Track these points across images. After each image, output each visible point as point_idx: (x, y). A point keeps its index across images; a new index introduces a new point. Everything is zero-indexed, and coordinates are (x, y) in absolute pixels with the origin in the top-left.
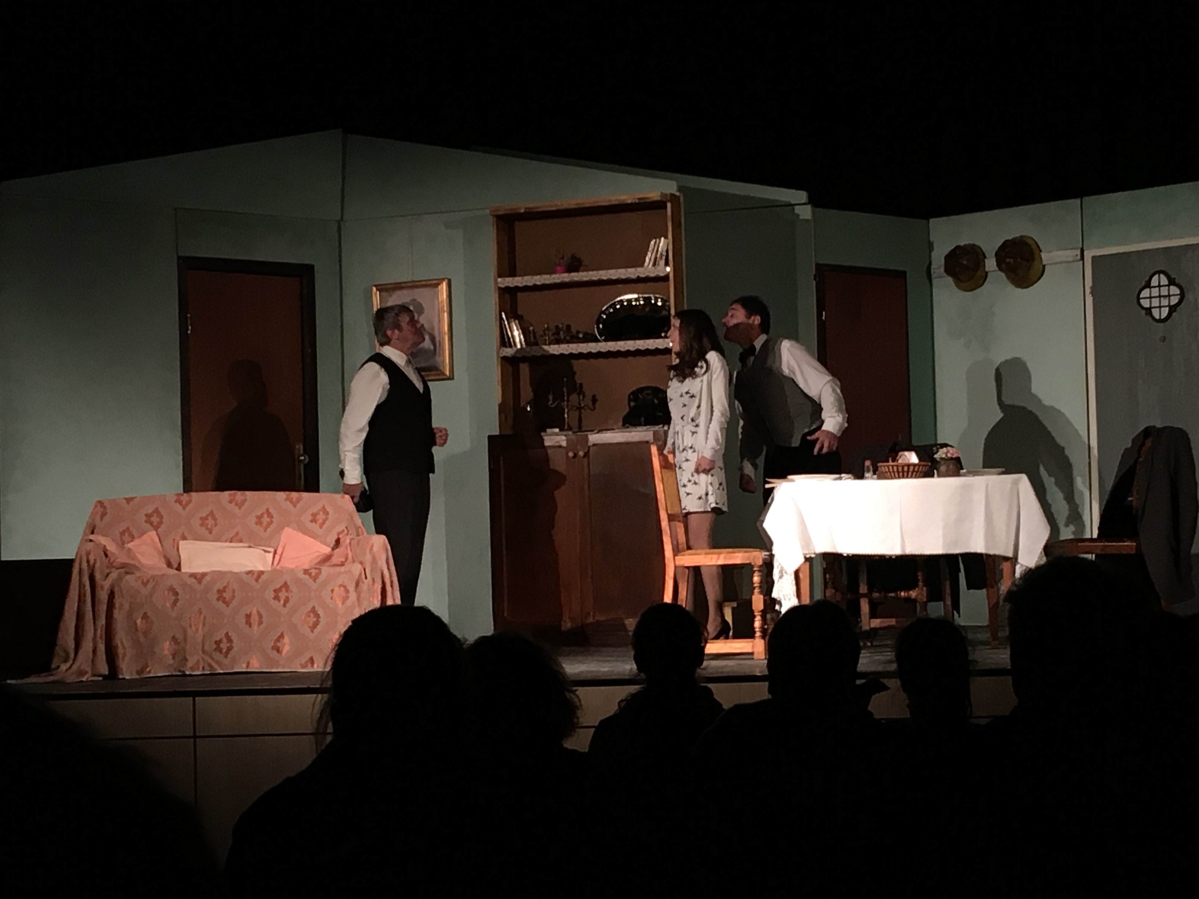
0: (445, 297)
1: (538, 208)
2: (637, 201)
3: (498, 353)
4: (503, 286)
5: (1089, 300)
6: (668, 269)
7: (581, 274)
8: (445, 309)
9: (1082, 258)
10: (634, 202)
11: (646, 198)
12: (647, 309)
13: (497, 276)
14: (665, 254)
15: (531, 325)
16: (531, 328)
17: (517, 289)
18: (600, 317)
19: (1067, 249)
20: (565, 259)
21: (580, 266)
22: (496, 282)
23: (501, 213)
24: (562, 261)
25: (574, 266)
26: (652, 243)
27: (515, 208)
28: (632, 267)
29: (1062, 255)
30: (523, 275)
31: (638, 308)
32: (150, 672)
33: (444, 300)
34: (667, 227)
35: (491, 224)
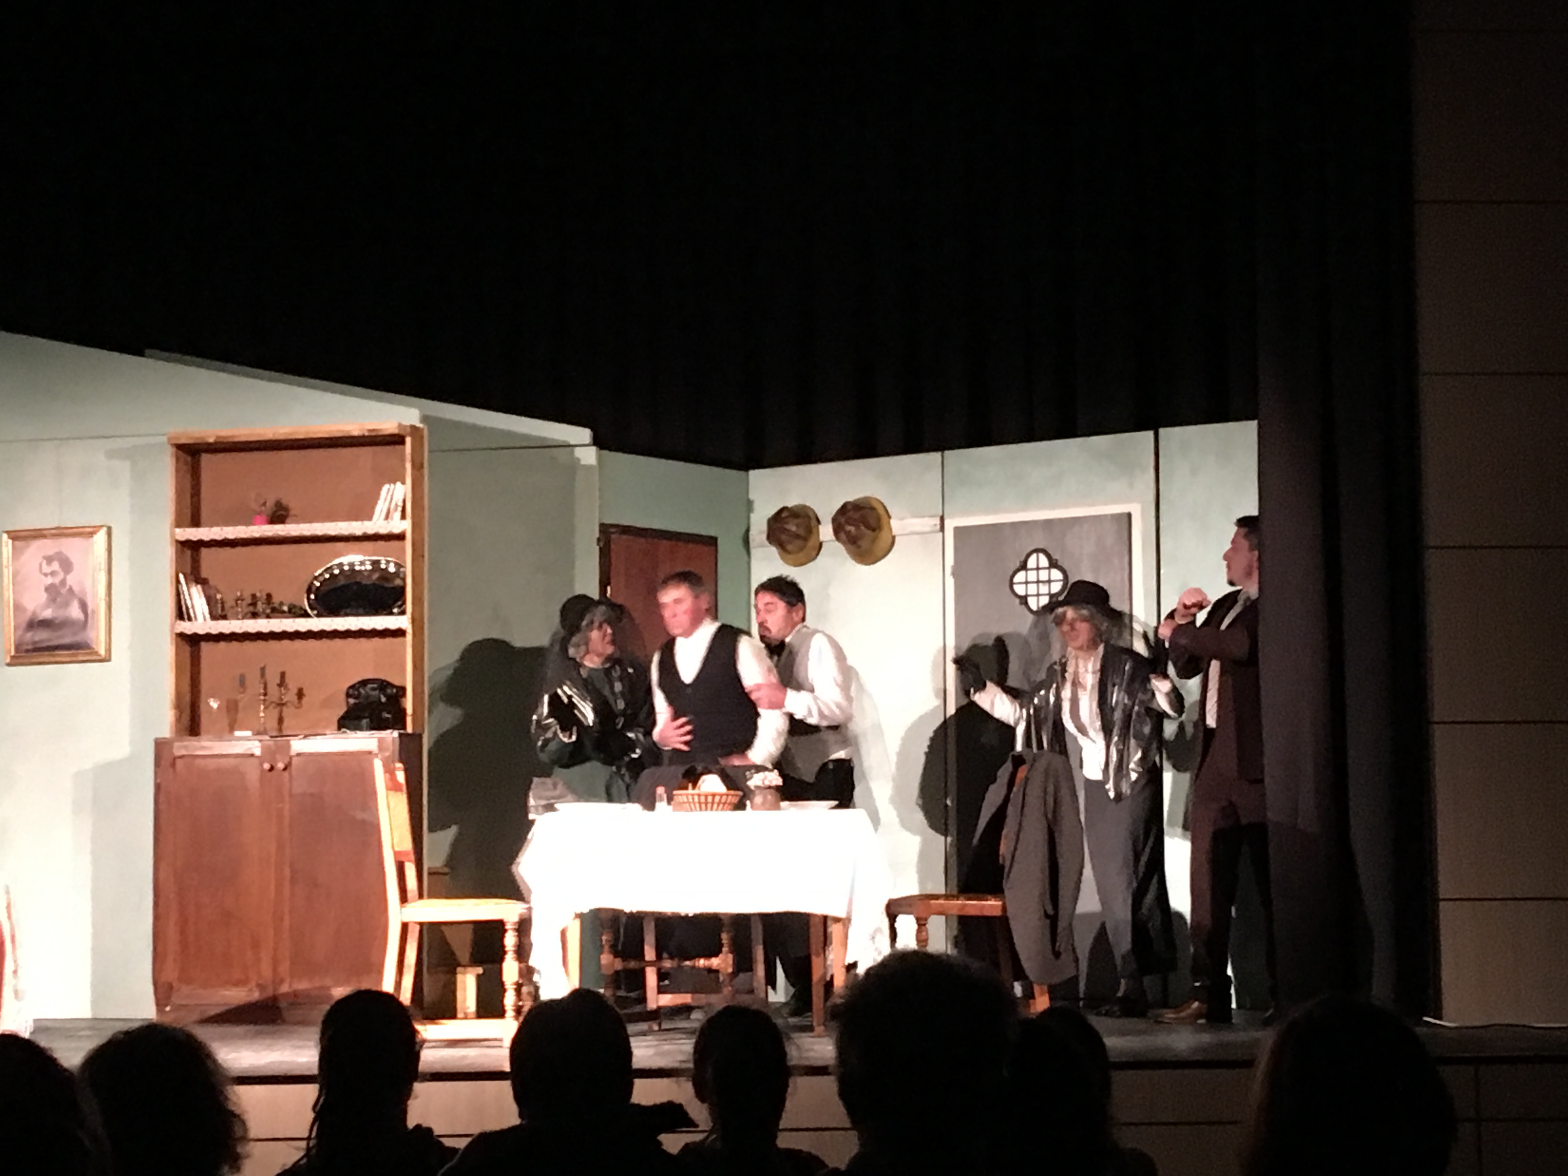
0: (102, 551)
1: (232, 437)
2: (366, 434)
3: (173, 627)
4: (183, 539)
5: (950, 582)
6: (405, 525)
7: (289, 526)
8: (103, 566)
9: (942, 529)
10: (362, 434)
11: (378, 430)
12: (376, 576)
13: (174, 525)
14: (401, 504)
15: (219, 592)
16: (219, 596)
17: (202, 543)
18: (312, 583)
19: (923, 517)
20: (268, 504)
21: (287, 516)
22: (173, 534)
23: (183, 442)
24: (263, 508)
25: (279, 516)
26: (386, 487)
27: (203, 435)
28: (356, 520)
29: (918, 524)
30: (210, 525)
31: (363, 574)
33: (102, 556)
34: (405, 469)
35: (169, 455)
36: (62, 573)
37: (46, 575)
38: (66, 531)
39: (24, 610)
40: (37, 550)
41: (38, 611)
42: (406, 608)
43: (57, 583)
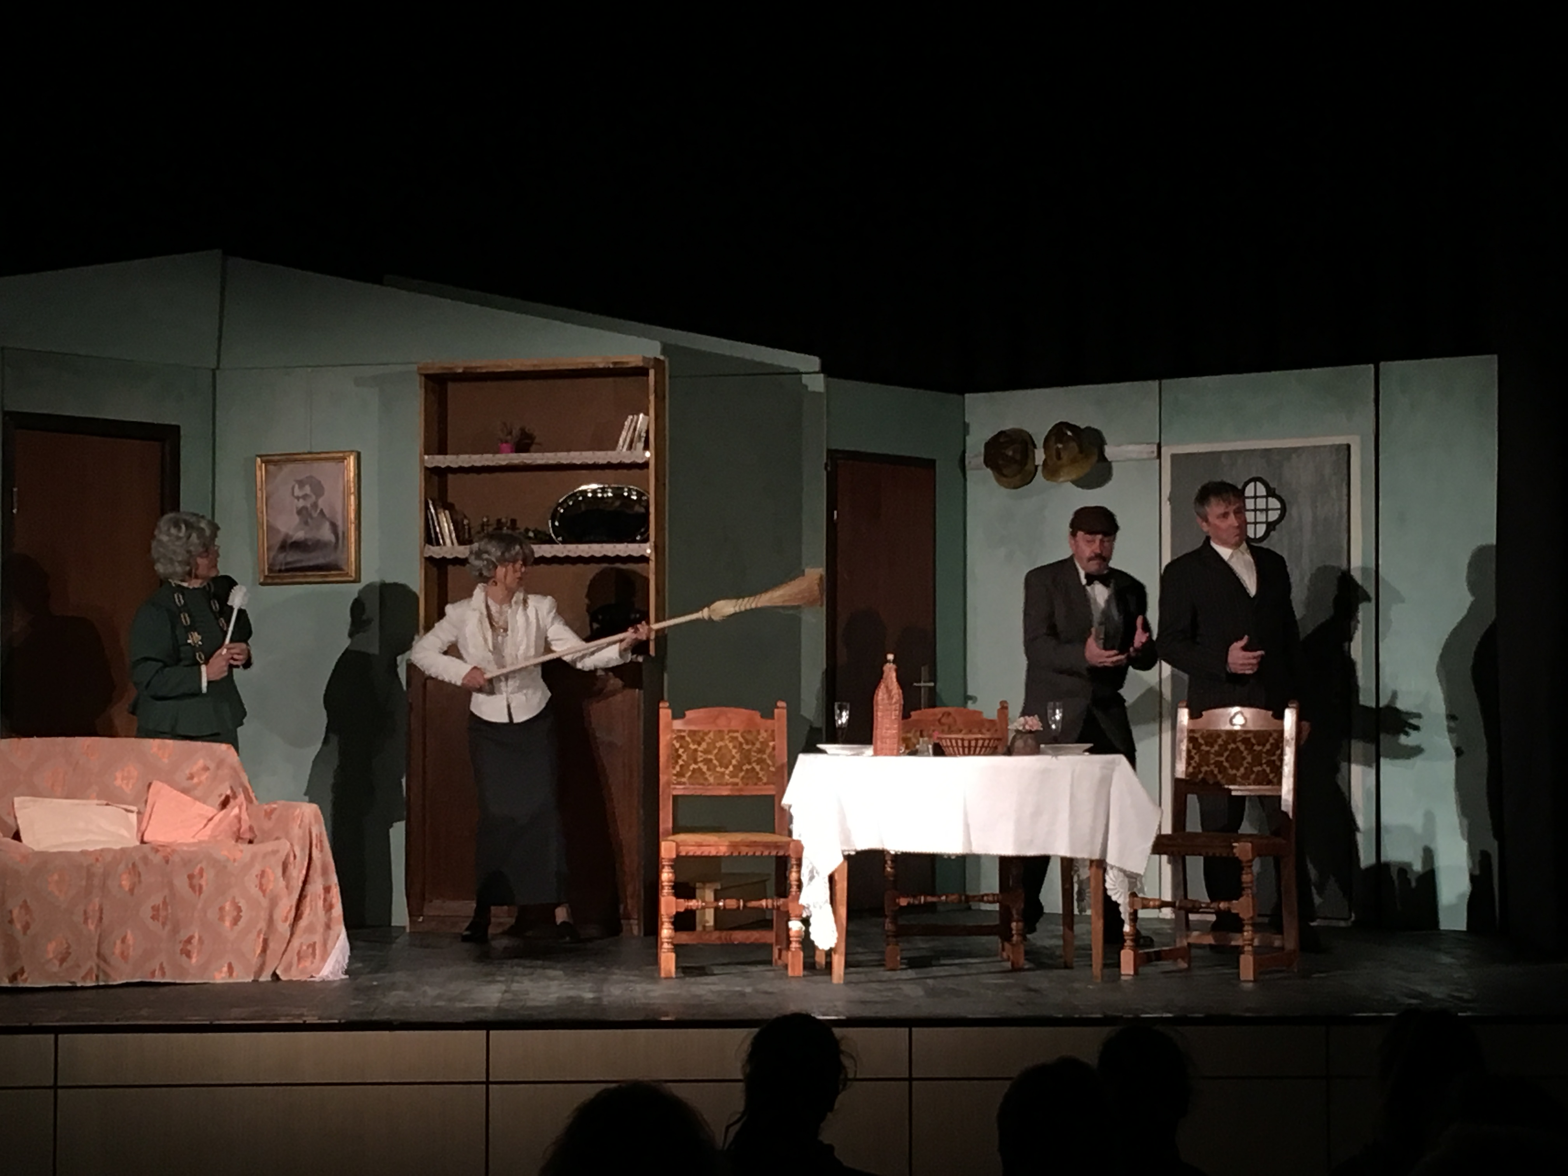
0: (352, 474)
2: (611, 366)
3: (422, 552)
4: (429, 466)
5: (1166, 508)
6: (648, 454)
7: (534, 455)
8: (352, 490)
9: (1159, 456)
10: (607, 366)
11: (622, 363)
12: (618, 503)
13: (423, 453)
14: (643, 434)
15: (465, 517)
16: (466, 522)
17: (449, 470)
18: (556, 511)
19: (1140, 444)
20: (514, 432)
21: (533, 444)
22: (422, 461)
23: (432, 372)
24: (509, 437)
25: (522, 446)
26: (630, 417)
27: (451, 365)
28: (600, 449)
29: (1134, 450)
30: (457, 453)
31: (606, 500)
32: (26, 980)
33: (352, 479)
34: (649, 401)
35: (418, 384)
36: (314, 498)
37: (298, 498)
38: (317, 456)
39: (278, 531)
41: (291, 533)
42: (648, 535)
43: (309, 506)
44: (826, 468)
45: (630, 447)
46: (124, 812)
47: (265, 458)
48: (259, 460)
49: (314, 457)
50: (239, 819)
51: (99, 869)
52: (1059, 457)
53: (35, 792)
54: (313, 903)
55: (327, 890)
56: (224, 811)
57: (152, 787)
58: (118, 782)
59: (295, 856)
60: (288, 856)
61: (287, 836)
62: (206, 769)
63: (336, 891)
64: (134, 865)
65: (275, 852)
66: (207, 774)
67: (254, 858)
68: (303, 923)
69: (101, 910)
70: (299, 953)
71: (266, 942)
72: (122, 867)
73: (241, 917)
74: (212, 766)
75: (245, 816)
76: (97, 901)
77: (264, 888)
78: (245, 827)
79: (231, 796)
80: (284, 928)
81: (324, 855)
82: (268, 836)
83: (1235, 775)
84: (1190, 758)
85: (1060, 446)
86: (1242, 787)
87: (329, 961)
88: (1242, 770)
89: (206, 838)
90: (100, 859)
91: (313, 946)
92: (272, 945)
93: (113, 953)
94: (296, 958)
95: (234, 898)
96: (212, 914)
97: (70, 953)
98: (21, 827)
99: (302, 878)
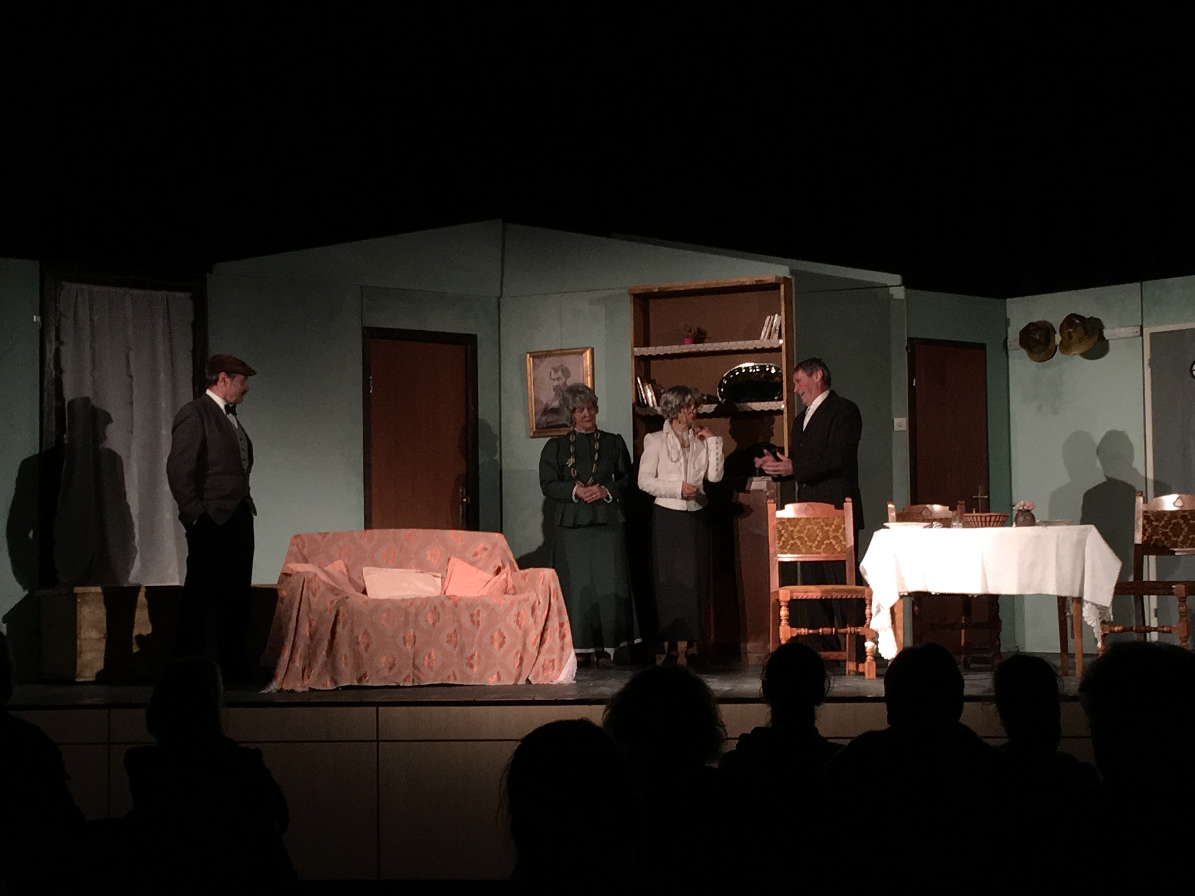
0: (588, 363)
1: (669, 288)
2: (755, 283)
3: (632, 411)
4: (638, 355)
5: (1148, 371)
6: (781, 342)
7: (706, 345)
8: (589, 373)
9: (1142, 334)
10: (752, 284)
11: (762, 281)
12: (763, 376)
13: (633, 345)
14: (778, 328)
17: (651, 357)
18: (722, 381)
19: (1128, 326)
20: (693, 332)
21: (705, 338)
22: (632, 352)
23: (638, 292)
24: (690, 334)
25: (700, 338)
26: (768, 318)
27: (649, 287)
28: (749, 339)
29: (1123, 332)
30: (656, 345)
31: (755, 374)
32: (368, 681)
33: (588, 367)
34: (780, 306)
35: (629, 301)
36: (564, 380)
37: (554, 380)
38: (565, 351)
39: (542, 402)
40: (547, 364)
41: (549, 403)
42: (782, 396)
43: (561, 384)
44: (907, 349)
45: (769, 337)
46: (433, 577)
47: (533, 354)
48: (528, 355)
49: (563, 352)
50: (506, 581)
51: (412, 610)
52: (1070, 338)
53: (376, 564)
54: (552, 634)
55: (561, 625)
56: (497, 577)
57: (451, 561)
58: (429, 558)
59: (539, 603)
60: (535, 602)
61: (535, 590)
62: (485, 549)
63: (567, 625)
64: (435, 608)
65: (526, 600)
66: (486, 553)
67: (512, 604)
68: (546, 646)
69: (415, 637)
70: (543, 666)
71: (521, 659)
72: (427, 609)
73: (505, 642)
74: (489, 547)
75: (510, 579)
76: (412, 631)
77: (520, 623)
78: (510, 586)
79: (502, 567)
80: (532, 649)
81: (559, 603)
82: (523, 590)
83: (1176, 541)
84: (1145, 530)
85: (1071, 330)
86: (1182, 549)
87: (563, 671)
88: (1181, 537)
89: (485, 594)
90: (414, 604)
91: (553, 661)
92: (525, 661)
93: (423, 665)
94: (541, 670)
95: (500, 630)
96: (486, 639)
97: (395, 664)
98: (367, 585)
99: (544, 617)
